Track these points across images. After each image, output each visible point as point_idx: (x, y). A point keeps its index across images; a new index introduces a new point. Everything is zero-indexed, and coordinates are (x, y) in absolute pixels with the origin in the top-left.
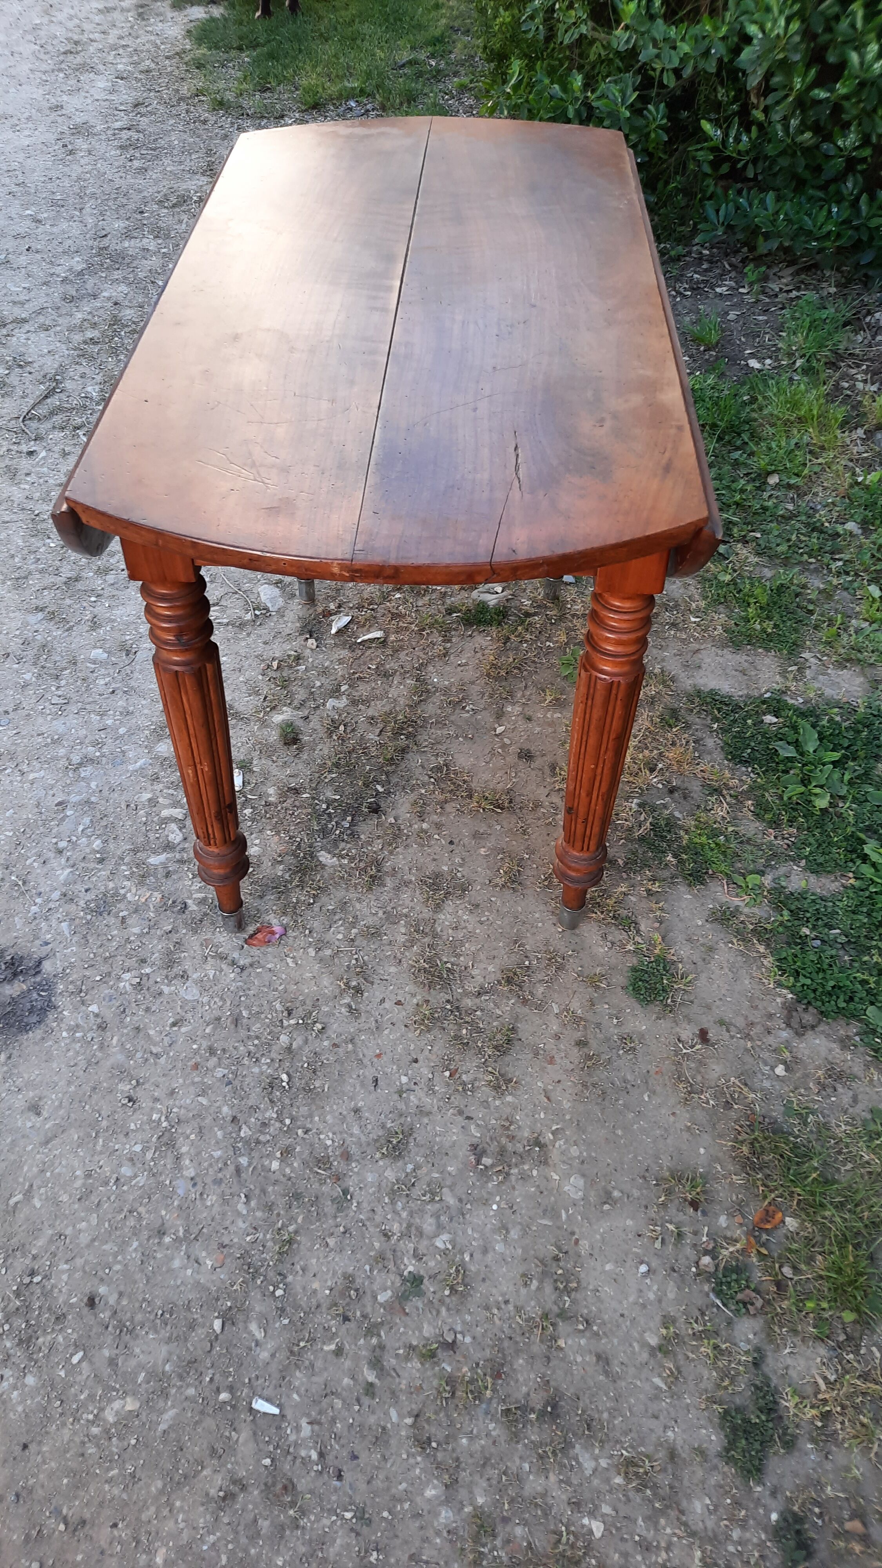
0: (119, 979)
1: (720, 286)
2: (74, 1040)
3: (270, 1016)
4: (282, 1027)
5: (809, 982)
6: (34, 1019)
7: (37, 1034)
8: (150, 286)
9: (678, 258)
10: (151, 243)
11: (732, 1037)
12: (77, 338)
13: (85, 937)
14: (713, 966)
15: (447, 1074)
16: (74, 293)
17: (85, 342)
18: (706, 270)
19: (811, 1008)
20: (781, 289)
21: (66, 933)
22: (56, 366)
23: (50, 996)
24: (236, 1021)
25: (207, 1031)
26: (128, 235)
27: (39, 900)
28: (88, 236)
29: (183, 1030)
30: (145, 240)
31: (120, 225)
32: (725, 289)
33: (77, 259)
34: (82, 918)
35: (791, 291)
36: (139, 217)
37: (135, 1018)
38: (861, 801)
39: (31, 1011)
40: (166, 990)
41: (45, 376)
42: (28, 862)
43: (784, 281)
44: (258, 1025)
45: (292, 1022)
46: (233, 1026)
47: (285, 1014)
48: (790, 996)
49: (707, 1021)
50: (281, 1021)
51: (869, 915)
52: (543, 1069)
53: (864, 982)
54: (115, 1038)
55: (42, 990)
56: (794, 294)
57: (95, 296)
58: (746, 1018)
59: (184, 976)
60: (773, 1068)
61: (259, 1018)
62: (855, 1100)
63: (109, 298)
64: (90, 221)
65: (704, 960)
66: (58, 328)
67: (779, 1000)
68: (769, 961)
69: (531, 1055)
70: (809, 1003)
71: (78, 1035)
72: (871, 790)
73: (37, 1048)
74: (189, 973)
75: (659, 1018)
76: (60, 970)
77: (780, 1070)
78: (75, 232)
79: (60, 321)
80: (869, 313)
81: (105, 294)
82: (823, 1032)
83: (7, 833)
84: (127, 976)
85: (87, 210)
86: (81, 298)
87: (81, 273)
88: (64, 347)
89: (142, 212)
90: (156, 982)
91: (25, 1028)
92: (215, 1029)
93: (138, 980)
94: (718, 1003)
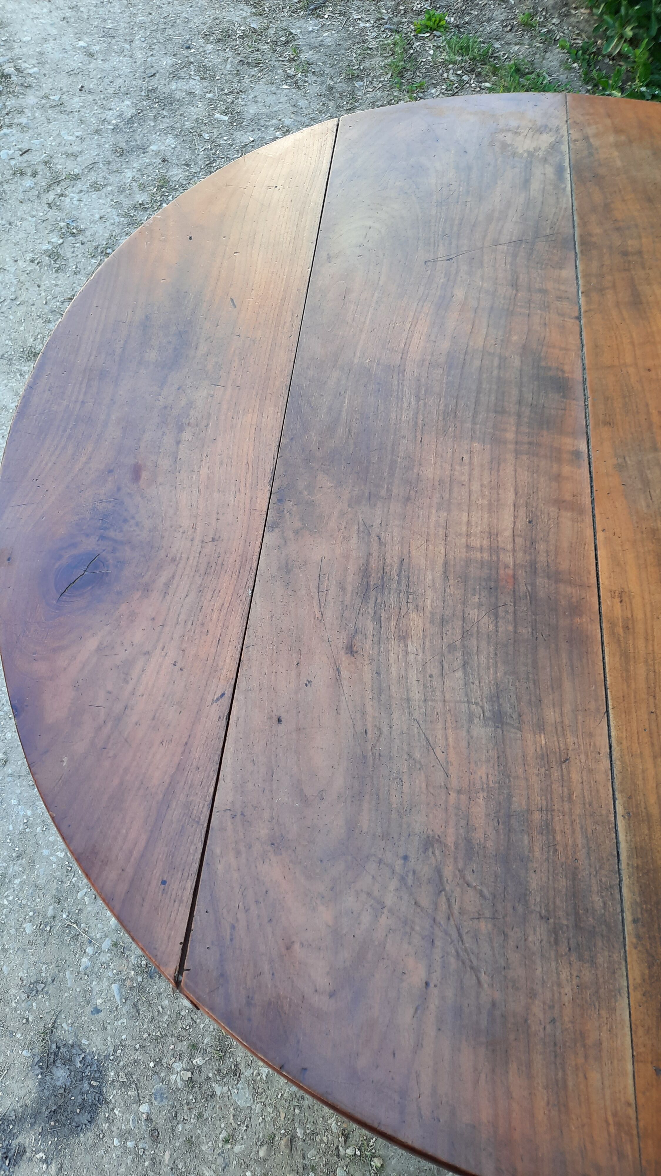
0: (170, 1069)
2: (126, 1152)
3: (325, 1139)
4: (338, 1156)
6: (86, 1117)
7: (87, 1138)
8: (197, 140)
10: (196, 85)
12: (127, 203)
13: (135, 1005)
16: (123, 145)
17: (135, 208)
21: (117, 998)
22: (107, 235)
23: (100, 1087)
24: (291, 1143)
25: (262, 1154)
26: (175, 76)
27: (90, 950)
28: (138, 74)
29: (237, 1149)
30: (191, 81)
31: (167, 62)
33: (127, 102)
34: (132, 980)
36: (185, 52)
37: (187, 1127)
39: (82, 1107)
40: (219, 1090)
41: (96, 248)
42: (79, 896)
44: (313, 1152)
45: (349, 1151)
46: (287, 1151)
47: (342, 1139)
50: (337, 1148)
54: (167, 1153)
55: (94, 1079)
57: (144, 149)
59: (236, 1072)
61: (314, 1140)
63: (157, 153)
64: (139, 55)
66: (109, 188)
71: (130, 1144)
73: (88, 1158)
74: (242, 1067)
76: (111, 1049)
78: (125, 70)
79: (112, 179)
81: (153, 147)
83: (58, 854)
84: (178, 1066)
85: (137, 43)
86: (130, 152)
87: (130, 121)
88: (114, 212)
89: (188, 48)
90: (208, 1078)
91: (77, 1129)
92: (269, 1150)
93: (189, 1074)
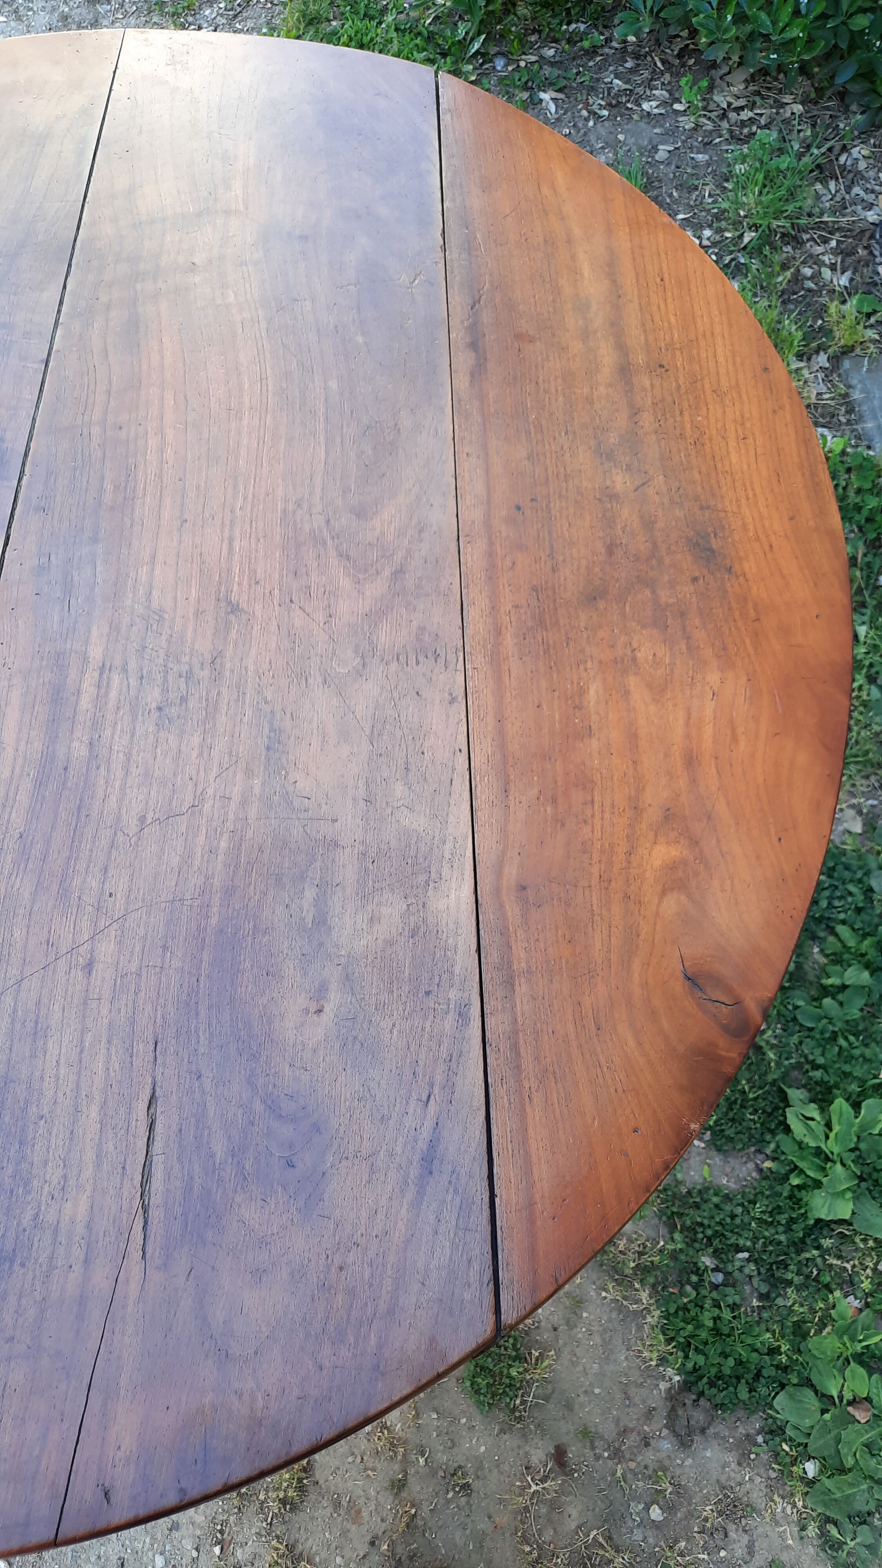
1: (649, 99)
5: (701, 1360)
9: (593, 51)
11: (598, 1458)
14: (581, 1332)
15: (217, 1550)
18: (632, 71)
19: (702, 1402)
20: (729, 104)
32: (654, 104)
35: (742, 108)
38: (790, 1022)
43: (734, 90)
48: (677, 1378)
49: (566, 1431)
51: (788, 1229)
52: (345, 1533)
53: (774, 1351)
56: (746, 115)
58: (617, 1421)
60: (647, 1508)
62: (751, 1549)
65: (568, 1323)
67: (663, 1386)
68: (654, 1317)
69: (330, 1510)
70: (701, 1394)
72: (801, 1003)
75: (502, 1431)
77: (656, 1513)
80: (844, 149)
82: (716, 1435)
94: (583, 1398)
